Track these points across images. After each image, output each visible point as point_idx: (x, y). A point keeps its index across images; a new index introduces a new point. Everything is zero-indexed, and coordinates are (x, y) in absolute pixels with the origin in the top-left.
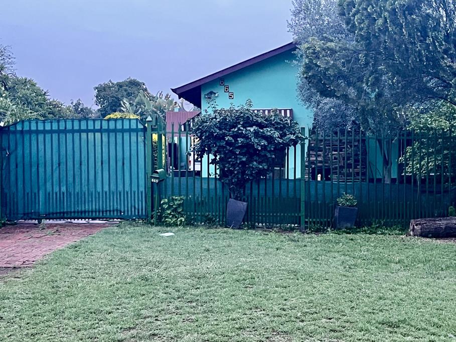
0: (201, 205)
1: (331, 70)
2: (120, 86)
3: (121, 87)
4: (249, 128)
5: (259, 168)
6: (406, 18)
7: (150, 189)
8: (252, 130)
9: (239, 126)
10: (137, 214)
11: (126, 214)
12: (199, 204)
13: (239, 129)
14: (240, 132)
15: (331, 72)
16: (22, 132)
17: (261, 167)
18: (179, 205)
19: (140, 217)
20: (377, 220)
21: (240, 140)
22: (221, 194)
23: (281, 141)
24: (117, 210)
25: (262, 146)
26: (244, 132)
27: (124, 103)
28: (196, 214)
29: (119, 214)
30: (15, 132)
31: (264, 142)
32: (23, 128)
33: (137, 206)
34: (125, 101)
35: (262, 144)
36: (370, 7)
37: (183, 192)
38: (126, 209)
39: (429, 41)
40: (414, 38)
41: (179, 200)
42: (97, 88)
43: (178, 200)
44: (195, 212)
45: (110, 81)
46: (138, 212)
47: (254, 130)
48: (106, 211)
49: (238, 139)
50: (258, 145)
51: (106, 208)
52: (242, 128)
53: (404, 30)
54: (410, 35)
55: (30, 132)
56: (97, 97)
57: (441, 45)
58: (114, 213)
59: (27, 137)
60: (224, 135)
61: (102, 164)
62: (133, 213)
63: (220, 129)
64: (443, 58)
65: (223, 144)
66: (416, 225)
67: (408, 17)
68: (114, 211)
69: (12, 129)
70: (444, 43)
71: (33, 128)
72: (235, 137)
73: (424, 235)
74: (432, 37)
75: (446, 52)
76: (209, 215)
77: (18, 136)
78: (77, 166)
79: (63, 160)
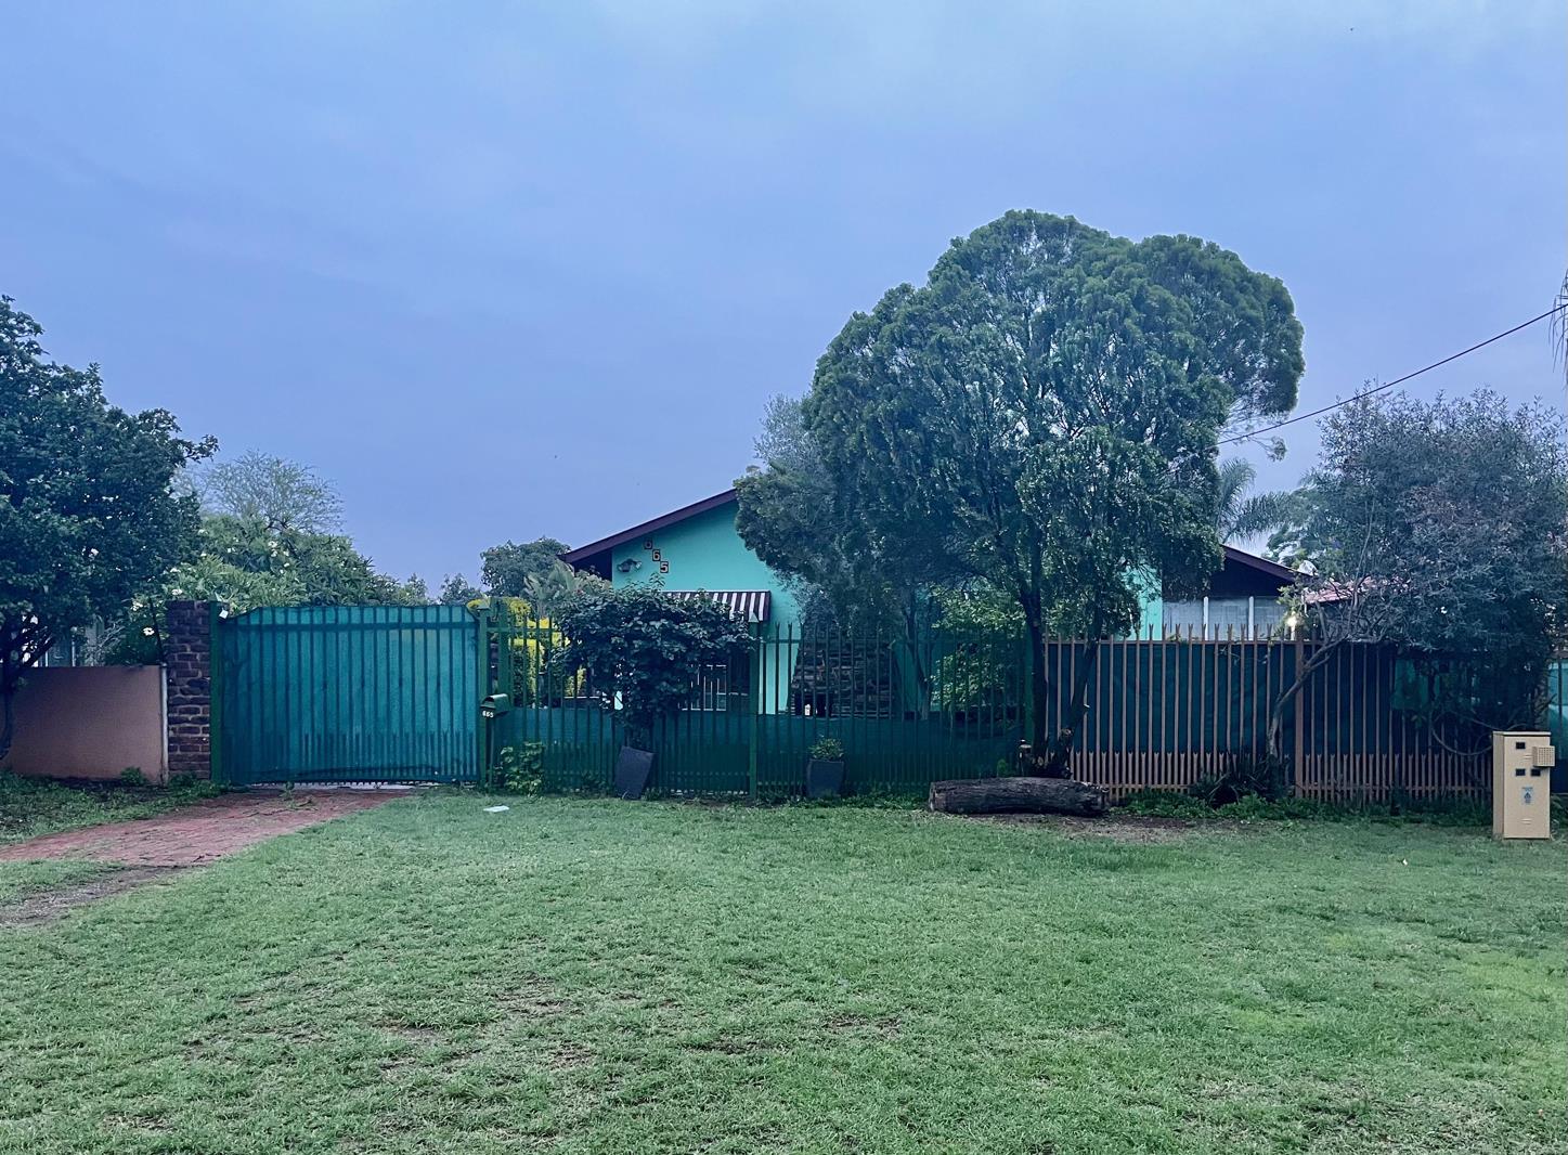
0: (574, 758)
1: (780, 522)
2: (526, 550)
3: (528, 552)
4: (652, 623)
5: (671, 692)
6: (896, 435)
7: (485, 730)
8: (657, 625)
9: (636, 619)
10: (462, 773)
11: (443, 773)
12: (571, 755)
13: (636, 625)
14: (637, 629)
15: (781, 527)
16: (260, 628)
17: (675, 690)
18: (536, 758)
19: (466, 779)
20: (881, 784)
21: (637, 643)
22: (610, 736)
23: (710, 645)
24: (427, 767)
25: (676, 654)
26: (643, 629)
27: (529, 581)
28: (565, 773)
29: (430, 774)
30: (248, 629)
31: (679, 647)
32: (261, 621)
33: (461, 759)
34: (530, 577)
35: (676, 650)
36: (839, 414)
37: (543, 733)
38: (443, 764)
39: (935, 473)
40: (911, 470)
41: (534, 750)
42: (485, 555)
43: (532, 749)
44: (564, 769)
45: (509, 543)
46: (465, 771)
47: (663, 625)
48: (408, 768)
49: (634, 642)
50: (669, 651)
51: (408, 762)
52: (641, 623)
53: (892, 455)
54: (903, 462)
55: (274, 628)
56: (485, 570)
57: (954, 480)
58: (421, 772)
59: (268, 637)
60: (610, 635)
61: (401, 684)
62: (455, 772)
63: (603, 624)
64: (959, 504)
65: (608, 650)
66: (939, 792)
67: (900, 432)
68: (420, 768)
69: (242, 622)
70: (959, 478)
71: (280, 620)
72: (630, 637)
73: (950, 809)
74: (940, 467)
75: (964, 492)
76: (588, 775)
77: (253, 634)
78: (356, 687)
79: (332, 679)
